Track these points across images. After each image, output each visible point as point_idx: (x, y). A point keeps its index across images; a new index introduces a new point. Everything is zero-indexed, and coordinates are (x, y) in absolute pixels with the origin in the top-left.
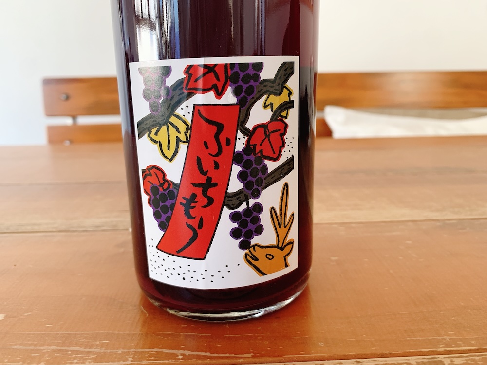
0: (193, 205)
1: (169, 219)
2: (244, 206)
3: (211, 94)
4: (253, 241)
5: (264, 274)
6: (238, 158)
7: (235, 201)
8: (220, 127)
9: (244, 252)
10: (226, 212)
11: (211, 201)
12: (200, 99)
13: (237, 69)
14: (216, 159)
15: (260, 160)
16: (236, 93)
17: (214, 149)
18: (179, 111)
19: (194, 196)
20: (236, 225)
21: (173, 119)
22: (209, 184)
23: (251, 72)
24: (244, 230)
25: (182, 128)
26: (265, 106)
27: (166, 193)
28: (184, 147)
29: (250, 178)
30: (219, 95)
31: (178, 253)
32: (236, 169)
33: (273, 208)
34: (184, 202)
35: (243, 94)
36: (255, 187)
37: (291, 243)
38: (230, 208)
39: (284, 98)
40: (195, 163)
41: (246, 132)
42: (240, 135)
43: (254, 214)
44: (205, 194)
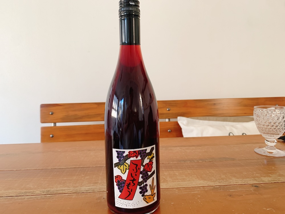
0: (129, 185)
1: (122, 189)
2: (143, 185)
3: (135, 157)
4: (145, 194)
5: (148, 203)
6: (141, 173)
7: (141, 184)
8: (137, 165)
9: (143, 197)
10: (138, 187)
11: (134, 184)
12: (132, 159)
13: (141, 151)
14: (136, 173)
15: (147, 173)
16: (141, 157)
17: (135, 171)
18: (126, 162)
19: (130, 183)
20: (141, 190)
21: (125, 164)
22: (134, 180)
23: (144, 151)
24: (143, 192)
25: (127, 166)
26: (148, 159)
27: (122, 182)
28: (127, 171)
29: (144, 177)
30: (137, 158)
31: (125, 199)
32: (141, 175)
33: (150, 185)
34: (127, 185)
35: (143, 157)
36: (146, 179)
37: (155, 193)
38: (139, 186)
39: (152, 156)
40: (130, 175)
41: (143, 166)
42: (142, 166)
43: (145, 187)
44: (133, 182)
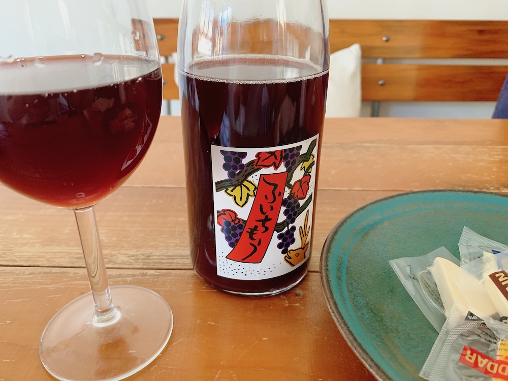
0: (255, 232)
1: (237, 241)
2: (286, 229)
3: (272, 168)
4: (289, 249)
5: (294, 265)
6: (284, 203)
7: (281, 227)
8: (276, 186)
9: (284, 255)
10: (276, 234)
11: (267, 229)
13: (288, 152)
14: (272, 205)
15: (296, 202)
16: (286, 166)
17: (271, 199)
18: (250, 178)
19: (256, 227)
20: (281, 241)
21: (245, 183)
22: (267, 219)
23: (295, 152)
24: (285, 243)
25: (252, 188)
26: (301, 169)
27: (236, 225)
28: (251, 199)
29: (290, 212)
30: (276, 168)
31: (243, 260)
32: (283, 209)
33: (301, 227)
34: (250, 231)
35: (290, 165)
36: (293, 217)
37: (308, 243)
38: (278, 232)
39: (311, 161)
40: (258, 208)
41: (290, 186)
42: (287, 189)
43: (291, 232)
44: (263, 225)
